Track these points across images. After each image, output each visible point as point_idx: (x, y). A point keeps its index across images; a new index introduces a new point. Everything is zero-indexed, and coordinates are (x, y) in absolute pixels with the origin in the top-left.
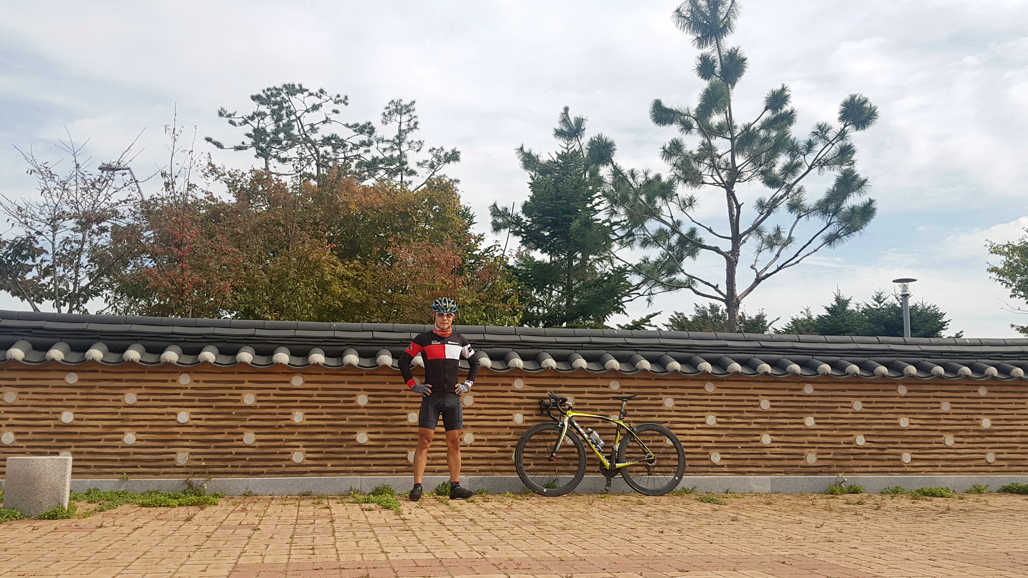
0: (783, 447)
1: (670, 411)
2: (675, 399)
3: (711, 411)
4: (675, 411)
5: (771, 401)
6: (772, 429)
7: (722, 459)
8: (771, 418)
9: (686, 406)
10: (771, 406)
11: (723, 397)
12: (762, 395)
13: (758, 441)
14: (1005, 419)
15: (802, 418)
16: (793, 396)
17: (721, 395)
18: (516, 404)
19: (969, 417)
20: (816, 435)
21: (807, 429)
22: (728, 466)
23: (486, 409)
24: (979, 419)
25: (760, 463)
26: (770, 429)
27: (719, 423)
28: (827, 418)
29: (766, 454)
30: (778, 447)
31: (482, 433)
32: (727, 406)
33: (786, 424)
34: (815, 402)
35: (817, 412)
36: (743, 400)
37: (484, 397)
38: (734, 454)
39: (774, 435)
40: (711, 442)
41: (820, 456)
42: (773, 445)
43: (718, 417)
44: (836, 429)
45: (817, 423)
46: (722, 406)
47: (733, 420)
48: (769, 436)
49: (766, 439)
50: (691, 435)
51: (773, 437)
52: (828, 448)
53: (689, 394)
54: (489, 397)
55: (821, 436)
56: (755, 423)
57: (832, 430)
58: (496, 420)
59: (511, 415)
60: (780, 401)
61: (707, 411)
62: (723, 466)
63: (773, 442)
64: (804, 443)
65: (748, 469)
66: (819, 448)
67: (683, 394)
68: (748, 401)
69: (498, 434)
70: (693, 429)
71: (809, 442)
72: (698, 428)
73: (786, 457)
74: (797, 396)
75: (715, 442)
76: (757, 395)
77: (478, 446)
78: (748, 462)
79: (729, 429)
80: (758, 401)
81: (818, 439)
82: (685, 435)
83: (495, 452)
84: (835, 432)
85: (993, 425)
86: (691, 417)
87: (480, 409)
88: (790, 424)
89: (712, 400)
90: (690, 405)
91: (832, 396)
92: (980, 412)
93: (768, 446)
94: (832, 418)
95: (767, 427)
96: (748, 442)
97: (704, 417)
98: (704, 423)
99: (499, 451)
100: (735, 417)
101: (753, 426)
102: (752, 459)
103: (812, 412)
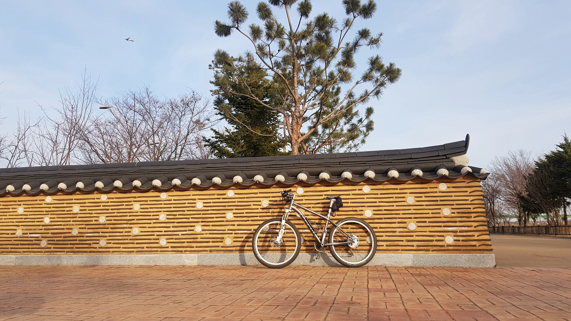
0: (210, 234)
1: (138, 212)
2: (141, 205)
3: (163, 211)
4: (140, 212)
5: (204, 203)
6: (204, 222)
7: (168, 243)
8: (203, 214)
9: (147, 208)
10: (204, 206)
11: (173, 202)
12: (198, 199)
13: (193, 230)
14: (385, 210)
15: (225, 214)
16: (219, 199)
17: (171, 200)
18: (46, 211)
19: (354, 209)
20: (234, 225)
21: (227, 221)
22: (172, 247)
23: (30, 215)
24: (363, 211)
25: (193, 245)
26: (202, 222)
27: (168, 219)
28: (243, 213)
29: (197, 238)
30: (206, 234)
31: (26, 230)
32: (174, 207)
33: (213, 218)
34: (235, 202)
35: (235, 209)
36: (185, 203)
37: (29, 208)
38: (176, 239)
39: (204, 226)
40: (162, 231)
41: (235, 240)
42: (203, 232)
43: (167, 215)
44: (249, 221)
45: (235, 217)
46: (171, 208)
47: (177, 217)
48: (200, 227)
49: (198, 228)
50: (149, 227)
51: (203, 227)
52: (241, 234)
53: (150, 201)
54: (32, 208)
55: (238, 225)
56: (192, 218)
57: (246, 221)
58: (34, 222)
59: (43, 218)
60: (210, 203)
61: (161, 211)
62: (168, 247)
63: (203, 230)
64: (225, 230)
65: (185, 249)
66: (235, 234)
67: (147, 201)
68: (188, 203)
69: (35, 230)
70: (150, 223)
71: (228, 230)
72: (154, 223)
73: (211, 240)
74: (222, 198)
75: (165, 231)
76: (195, 200)
77: (24, 237)
78: (185, 245)
79: (174, 222)
80: (195, 203)
81: (236, 227)
82: (145, 227)
83: (32, 241)
84: (248, 223)
85: (374, 214)
86: (150, 216)
87: (27, 215)
88: (216, 217)
89: (164, 204)
90: (150, 208)
91: (247, 198)
92: (363, 205)
93: (200, 233)
94: (246, 213)
95: (200, 220)
96: (186, 231)
97: (158, 215)
98: (158, 219)
99: (35, 240)
100: (179, 215)
101: (191, 220)
102: (187, 242)
103: (233, 210)
